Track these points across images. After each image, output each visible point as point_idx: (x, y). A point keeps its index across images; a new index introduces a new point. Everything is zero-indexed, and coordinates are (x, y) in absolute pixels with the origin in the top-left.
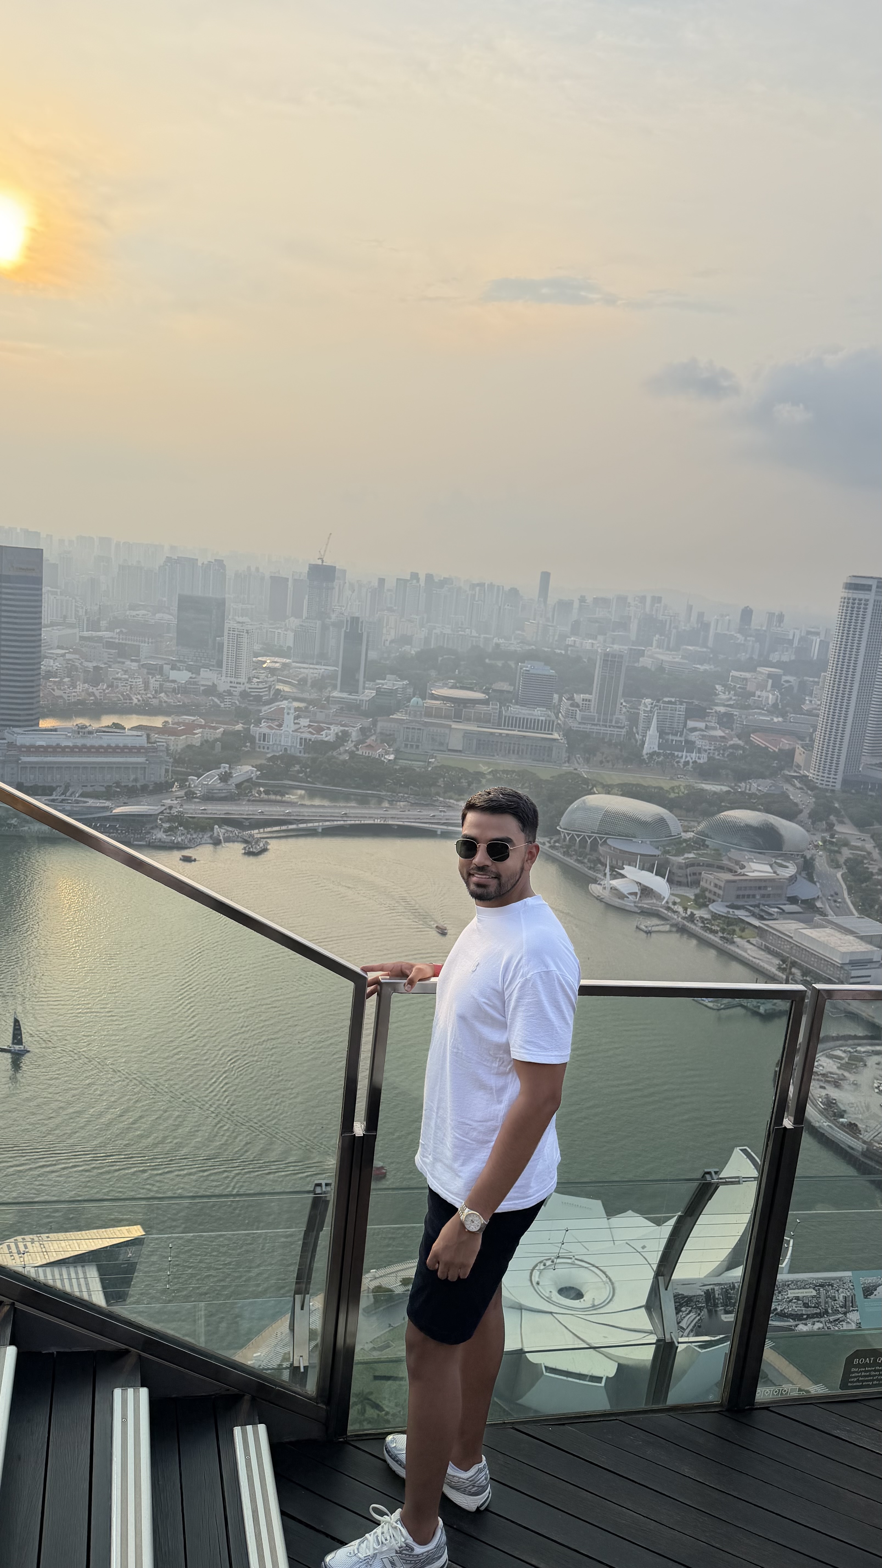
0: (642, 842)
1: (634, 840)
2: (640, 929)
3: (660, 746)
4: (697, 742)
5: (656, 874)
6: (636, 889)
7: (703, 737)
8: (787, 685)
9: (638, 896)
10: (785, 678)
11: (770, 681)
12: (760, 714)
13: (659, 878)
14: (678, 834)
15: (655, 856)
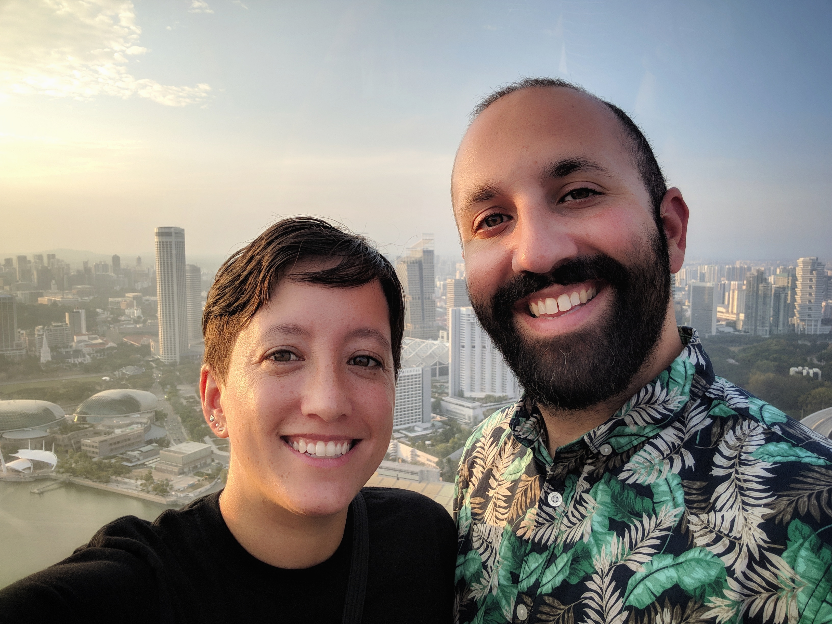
0: (32, 429)
1: (26, 429)
2: (34, 493)
3: (53, 357)
4: (84, 350)
5: (46, 450)
6: (30, 465)
7: (87, 346)
8: (147, 303)
9: (32, 469)
10: (145, 298)
11: (135, 302)
12: (128, 324)
13: (48, 453)
14: (62, 417)
15: (43, 437)
